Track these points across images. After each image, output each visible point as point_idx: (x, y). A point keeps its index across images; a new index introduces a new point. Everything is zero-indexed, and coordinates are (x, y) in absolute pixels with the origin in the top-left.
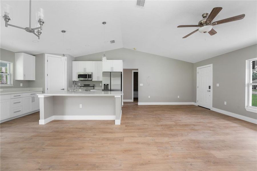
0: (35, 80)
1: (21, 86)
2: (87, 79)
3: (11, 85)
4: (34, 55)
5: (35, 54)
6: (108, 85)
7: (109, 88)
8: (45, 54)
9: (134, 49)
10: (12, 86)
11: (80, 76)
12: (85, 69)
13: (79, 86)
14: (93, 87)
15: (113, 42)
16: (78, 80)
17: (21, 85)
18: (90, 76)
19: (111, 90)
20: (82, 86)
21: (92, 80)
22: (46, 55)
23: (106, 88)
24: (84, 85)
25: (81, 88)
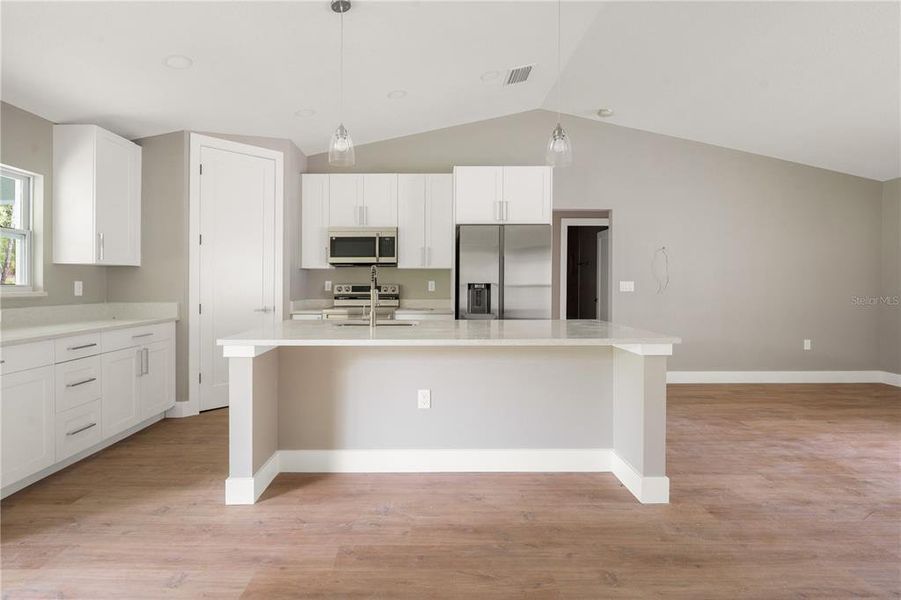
0: (139, 264)
1: (76, 294)
2: (372, 260)
3: (35, 288)
4: (137, 142)
5: (142, 136)
6: (488, 286)
7: (495, 304)
8: (192, 135)
9: (600, 113)
10: (41, 293)
11: (339, 246)
12: (362, 211)
13: (325, 295)
14: (397, 297)
15: (519, 76)
16: (328, 266)
17: (78, 288)
18: (388, 245)
19: (502, 315)
20: (344, 292)
21: (395, 265)
22: (196, 142)
23: (480, 303)
24: (355, 289)
25: (337, 303)
